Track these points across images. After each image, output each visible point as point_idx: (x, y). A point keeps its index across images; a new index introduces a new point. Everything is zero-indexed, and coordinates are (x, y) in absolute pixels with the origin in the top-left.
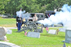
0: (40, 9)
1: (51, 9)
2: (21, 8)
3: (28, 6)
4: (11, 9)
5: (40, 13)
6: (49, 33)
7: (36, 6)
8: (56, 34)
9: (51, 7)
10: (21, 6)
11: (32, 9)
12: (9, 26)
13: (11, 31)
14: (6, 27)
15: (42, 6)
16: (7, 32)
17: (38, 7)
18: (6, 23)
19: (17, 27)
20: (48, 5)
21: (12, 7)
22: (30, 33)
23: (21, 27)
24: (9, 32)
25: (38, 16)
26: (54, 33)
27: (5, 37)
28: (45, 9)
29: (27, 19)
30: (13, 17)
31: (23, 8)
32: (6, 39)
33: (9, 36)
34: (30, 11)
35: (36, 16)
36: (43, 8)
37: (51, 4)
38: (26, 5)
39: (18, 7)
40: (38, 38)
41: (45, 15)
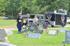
0: (40, 10)
1: (51, 10)
2: (21, 9)
3: (28, 8)
4: (11, 10)
5: (40, 14)
6: (49, 33)
7: (36, 8)
8: (56, 35)
9: (51, 8)
10: (21, 7)
11: (32, 10)
12: (10, 27)
13: (12, 32)
14: (6, 28)
15: (42, 7)
16: (8, 33)
17: (39, 8)
18: (6, 24)
19: (17, 28)
20: (48, 6)
21: (13, 9)
22: (30, 34)
23: (22, 28)
24: (9, 33)
25: (39, 17)
26: (54, 34)
27: (6, 38)
28: (45, 10)
29: (27, 20)
30: (13, 19)
31: (23, 9)
32: (7, 40)
33: (9, 37)
34: (30, 12)
35: (36, 18)
36: (43, 9)
37: (51, 6)
38: (26, 7)
39: (18, 9)
40: (38, 38)
41: (45, 16)
